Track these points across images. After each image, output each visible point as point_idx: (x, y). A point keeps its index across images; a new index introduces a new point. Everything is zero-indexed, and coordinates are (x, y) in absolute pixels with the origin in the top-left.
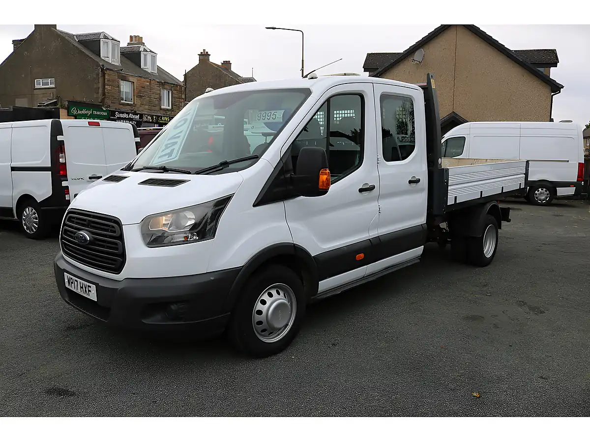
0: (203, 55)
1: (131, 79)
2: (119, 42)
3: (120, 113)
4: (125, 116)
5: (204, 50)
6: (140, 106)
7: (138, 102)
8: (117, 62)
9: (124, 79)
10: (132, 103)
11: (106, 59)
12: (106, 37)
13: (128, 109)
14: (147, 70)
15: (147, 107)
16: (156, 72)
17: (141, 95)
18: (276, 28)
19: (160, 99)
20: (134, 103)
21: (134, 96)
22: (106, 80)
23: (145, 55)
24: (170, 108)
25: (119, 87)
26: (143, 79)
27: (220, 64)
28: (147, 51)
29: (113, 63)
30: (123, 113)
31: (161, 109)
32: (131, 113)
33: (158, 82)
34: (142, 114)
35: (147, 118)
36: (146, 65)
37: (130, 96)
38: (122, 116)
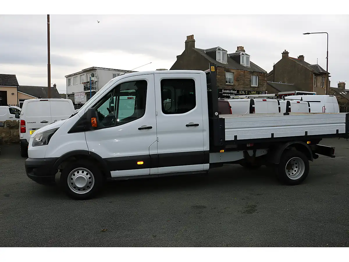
0: (285, 53)
1: (232, 71)
2: (227, 51)
3: (225, 90)
4: (228, 91)
5: (285, 50)
6: (238, 86)
7: (236, 84)
8: (225, 63)
9: (228, 71)
10: (233, 84)
11: (220, 61)
12: (219, 49)
13: (230, 87)
14: (243, 65)
15: (242, 86)
16: (249, 66)
17: (239, 79)
18: (309, 33)
19: (250, 81)
20: (234, 84)
21: (234, 80)
22: (217, 72)
23: (243, 57)
24: (257, 86)
25: (225, 76)
26: (239, 71)
27: (297, 58)
28: (244, 55)
29: (223, 63)
30: (227, 90)
31: (251, 87)
32: (232, 90)
33: (249, 72)
34: (239, 90)
35: (242, 92)
36: (244, 62)
37: (232, 80)
38: (226, 91)
